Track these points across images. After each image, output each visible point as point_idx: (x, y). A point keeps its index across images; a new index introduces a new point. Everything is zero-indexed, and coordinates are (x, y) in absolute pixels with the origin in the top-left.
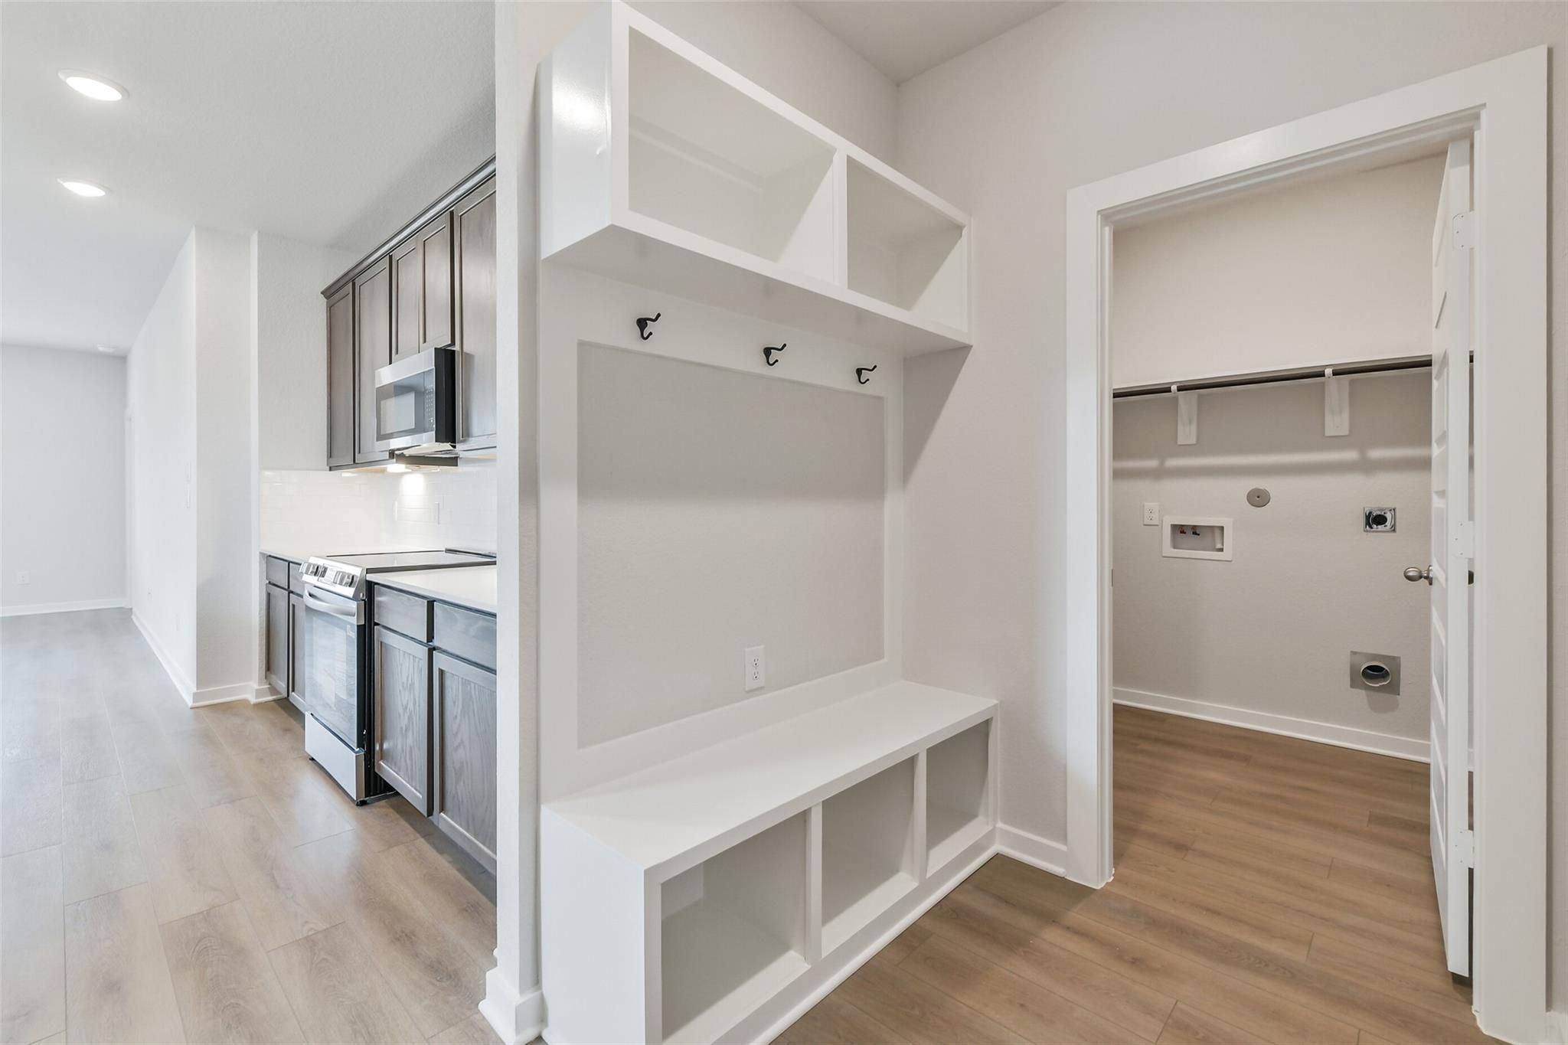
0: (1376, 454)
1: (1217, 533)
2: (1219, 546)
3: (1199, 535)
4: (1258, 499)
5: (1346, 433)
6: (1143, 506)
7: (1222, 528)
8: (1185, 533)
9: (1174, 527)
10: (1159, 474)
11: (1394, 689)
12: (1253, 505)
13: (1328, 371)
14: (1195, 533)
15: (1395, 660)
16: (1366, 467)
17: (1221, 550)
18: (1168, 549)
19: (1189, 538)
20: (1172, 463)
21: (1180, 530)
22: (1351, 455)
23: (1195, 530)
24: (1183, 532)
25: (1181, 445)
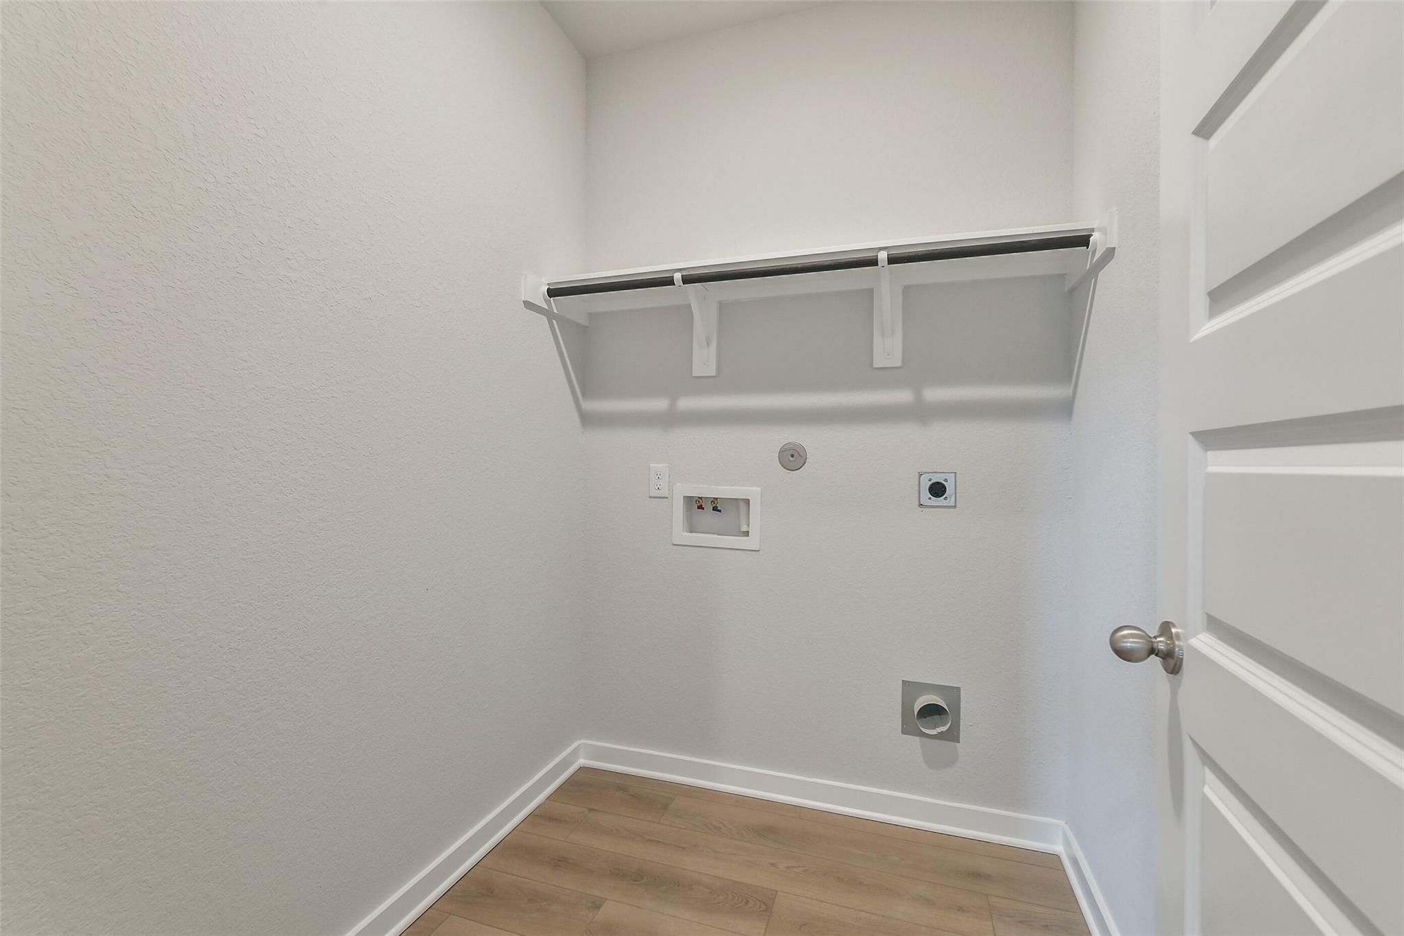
0: (934, 394)
1: (742, 506)
2: (744, 528)
3: (720, 511)
4: (793, 458)
5: (899, 364)
6: (649, 466)
7: (747, 502)
8: (703, 509)
9: (689, 500)
10: (671, 420)
11: (952, 735)
12: (784, 467)
13: (883, 256)
14: (715, 509)
15: (953, 693)
16: (921, 413)
17: (747, 534)
18: (681, 535)
19: (708, 517)
20: (686, 403)
21: (697, 504)
22: (903, 396)
23: (716, 506)
24: (700, 507)
25: (695, 377)
